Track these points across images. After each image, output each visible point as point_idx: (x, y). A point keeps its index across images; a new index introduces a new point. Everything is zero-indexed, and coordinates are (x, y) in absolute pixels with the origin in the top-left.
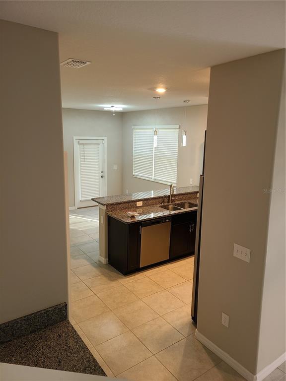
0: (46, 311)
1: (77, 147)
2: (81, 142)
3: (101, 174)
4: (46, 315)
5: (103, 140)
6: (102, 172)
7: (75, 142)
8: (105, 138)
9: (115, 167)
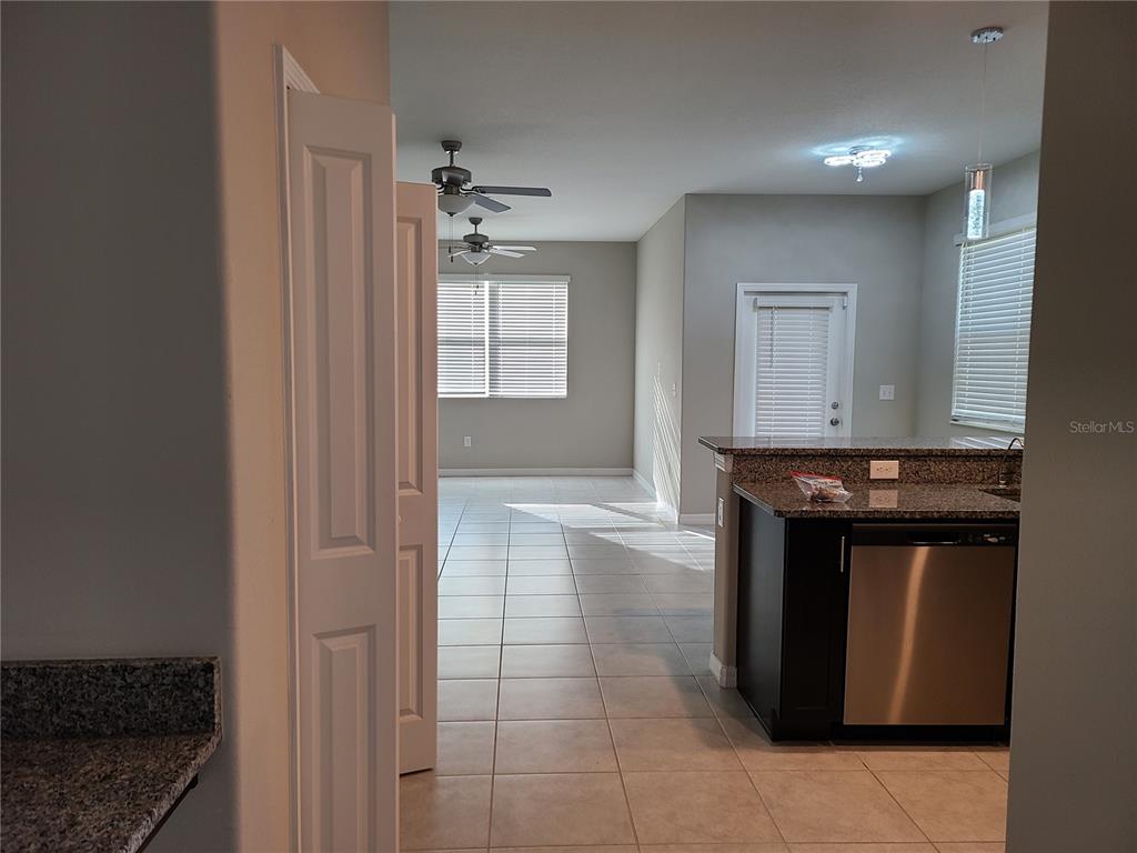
0: (123, 668)
1: (748, 321)
2: (763, 301)
3: (832, 414)
4: (119, 682)
5: (845, 294)
6: (835, 406)
7: (744, 303)
8: (853, 289)
9: (887, 392)
